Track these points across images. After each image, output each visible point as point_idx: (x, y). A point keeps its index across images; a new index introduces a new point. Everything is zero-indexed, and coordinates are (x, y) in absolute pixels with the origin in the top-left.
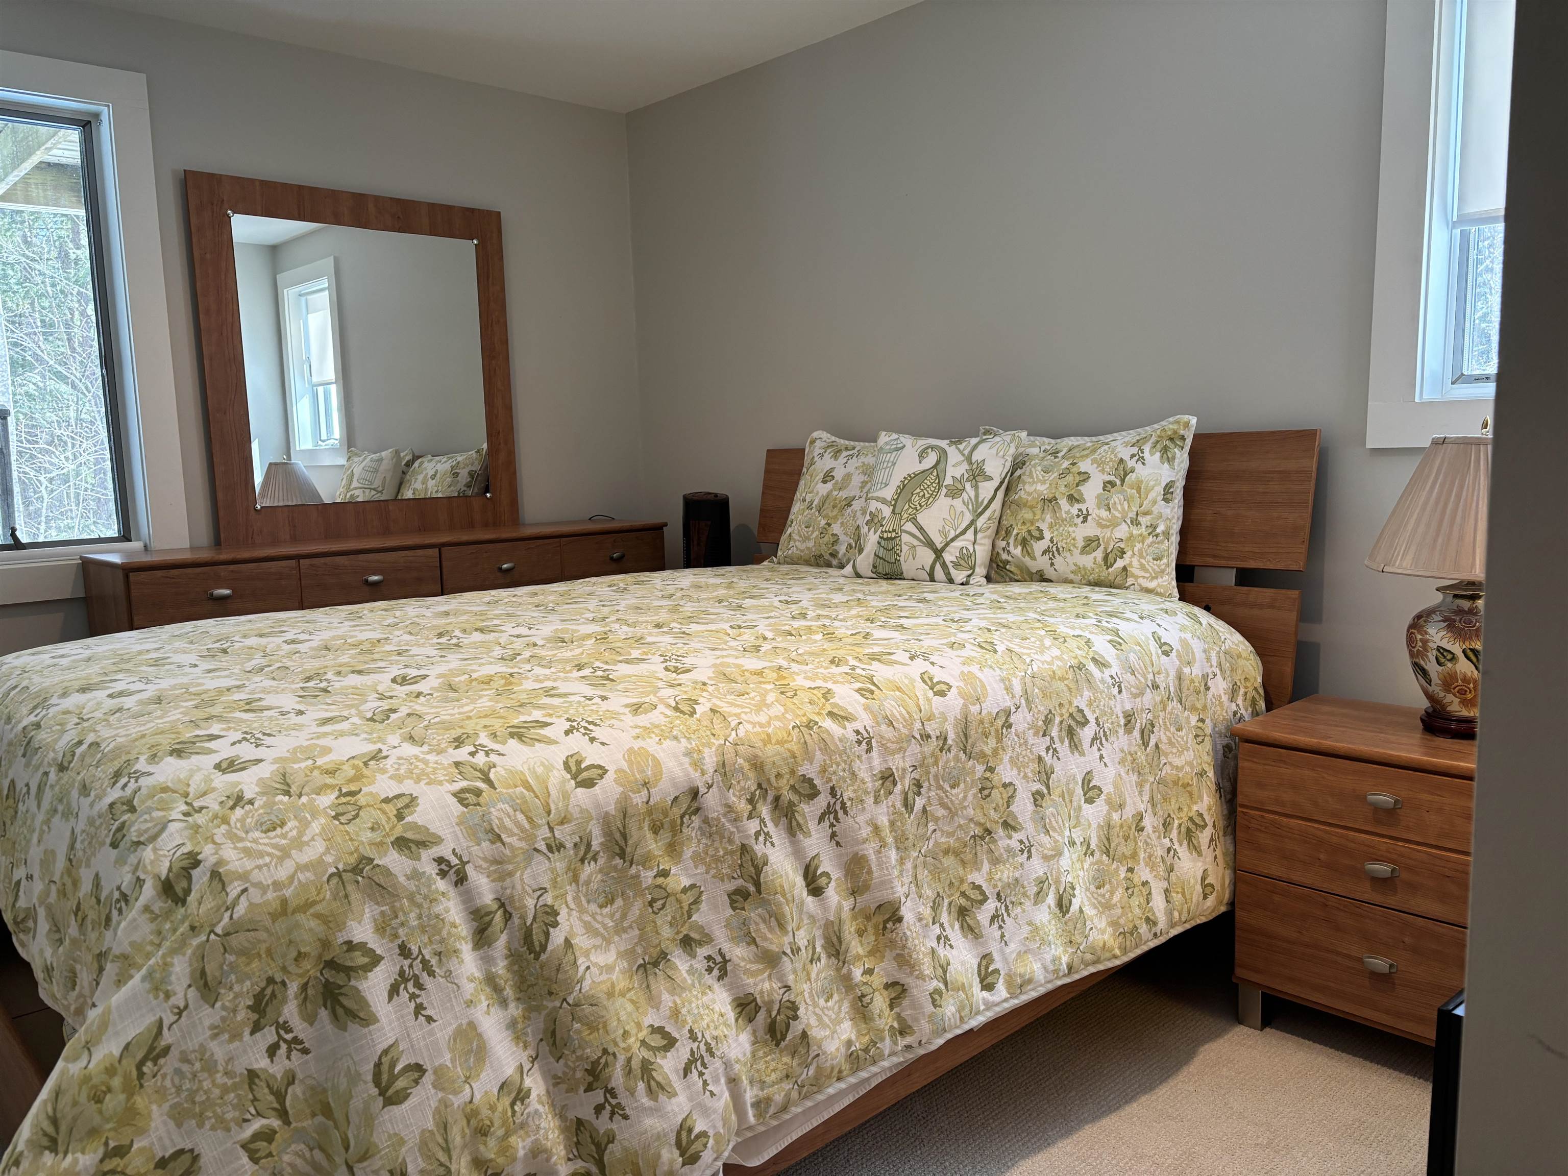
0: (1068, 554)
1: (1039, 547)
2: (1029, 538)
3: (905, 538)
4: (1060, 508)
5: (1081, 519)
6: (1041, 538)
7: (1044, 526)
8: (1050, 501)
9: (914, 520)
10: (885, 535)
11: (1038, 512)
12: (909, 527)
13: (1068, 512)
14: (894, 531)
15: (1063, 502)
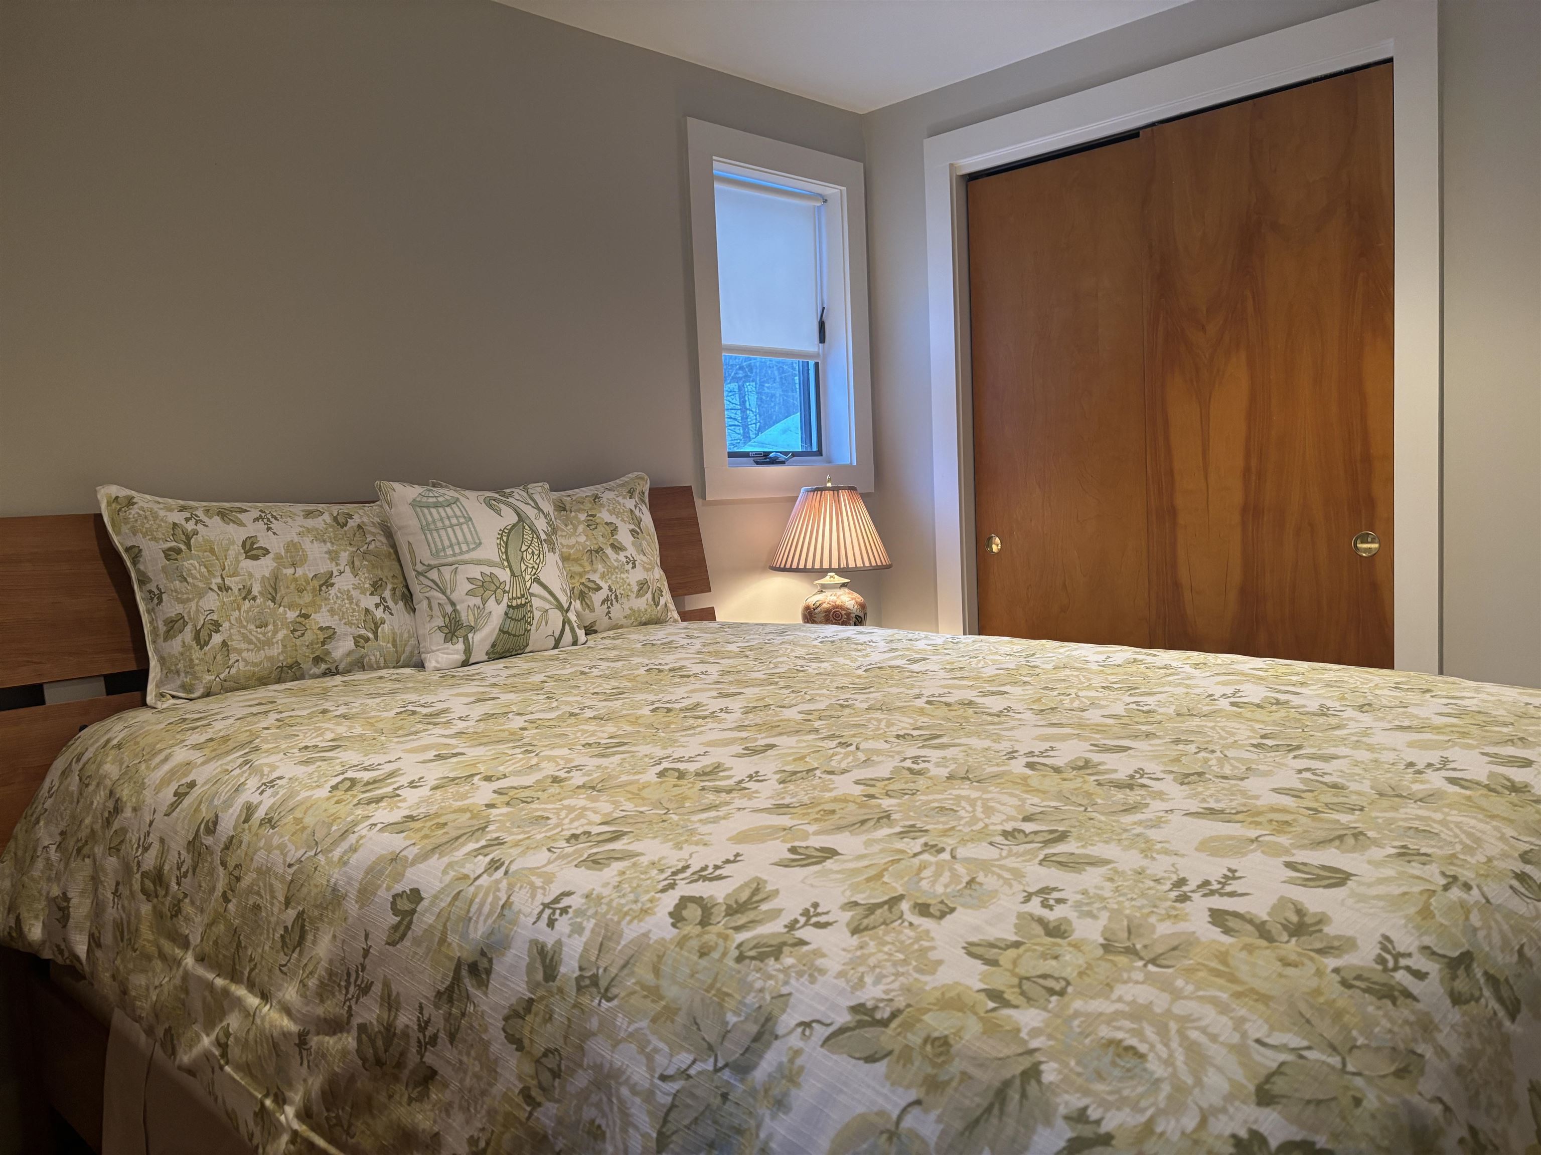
0: (624, 600)
1: (597, 598)
2: (586, 590)
3: (536, 602)
4: (607, 557)
5: (631, 565)
6: (599, 588)
7: (596, 577)
8: (597, 552)
9: (537, 581)
10: (514, 604)
11: (586, 564)
12: (536, 589)
13: (617, 560)
14: (523, 596)
15: (609, 551)
